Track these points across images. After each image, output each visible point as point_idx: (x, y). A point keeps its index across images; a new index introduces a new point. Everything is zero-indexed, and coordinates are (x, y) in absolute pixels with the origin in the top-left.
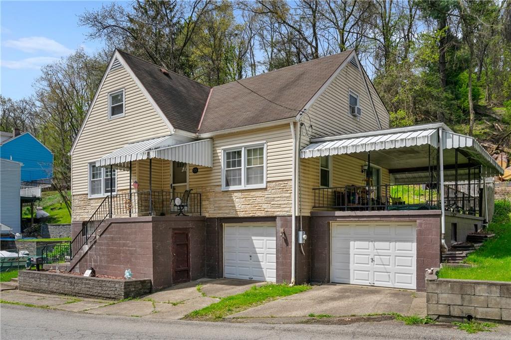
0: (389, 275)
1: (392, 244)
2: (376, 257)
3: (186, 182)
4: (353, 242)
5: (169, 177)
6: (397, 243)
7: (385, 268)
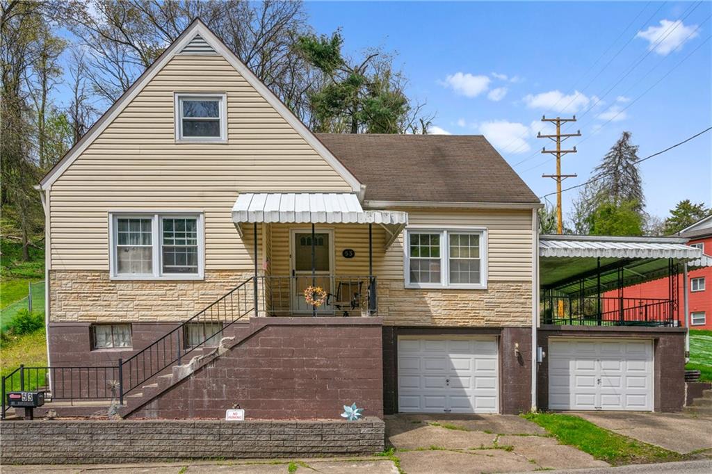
0: (619, 398)
1: (622, 363)
2: (603, 377)
3: (328, 270)
4: (574, 361)
5: (287, 258)
6: (628, 363)
7: (614, 390)
